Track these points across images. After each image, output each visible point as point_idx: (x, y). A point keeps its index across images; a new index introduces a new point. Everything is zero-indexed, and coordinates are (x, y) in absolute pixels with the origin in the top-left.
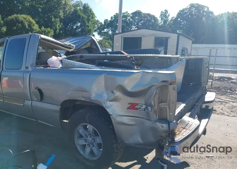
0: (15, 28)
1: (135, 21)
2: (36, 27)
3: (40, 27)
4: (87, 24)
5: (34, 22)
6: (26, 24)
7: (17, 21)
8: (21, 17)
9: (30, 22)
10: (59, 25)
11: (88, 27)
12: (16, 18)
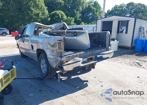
0: (55, 18)
1: (128, 10)
2: (65, 17)
3: (67, 17)
4: (96, 13)
5: (64, 14)
6: (60, 16)
7: (56, 14)
8: (58, 12)
9: (62, 15)
10: (79, 15)
11: (96, 15)
12: (55, 13)
